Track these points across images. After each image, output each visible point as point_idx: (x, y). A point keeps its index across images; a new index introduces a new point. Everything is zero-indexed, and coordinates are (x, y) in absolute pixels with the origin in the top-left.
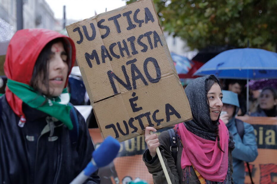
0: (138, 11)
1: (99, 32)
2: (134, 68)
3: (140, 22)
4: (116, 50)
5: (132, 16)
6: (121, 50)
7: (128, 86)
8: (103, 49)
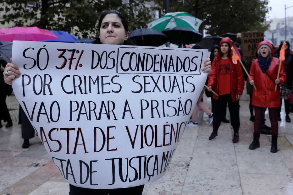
0: (260, 33)
1: (249, 36)
2: (255, 46)
3: (260, 36)
4: (252, 41)
5: (258, 34)
6: (253, 41)
7: (252, 49)
8: (249, 40)
